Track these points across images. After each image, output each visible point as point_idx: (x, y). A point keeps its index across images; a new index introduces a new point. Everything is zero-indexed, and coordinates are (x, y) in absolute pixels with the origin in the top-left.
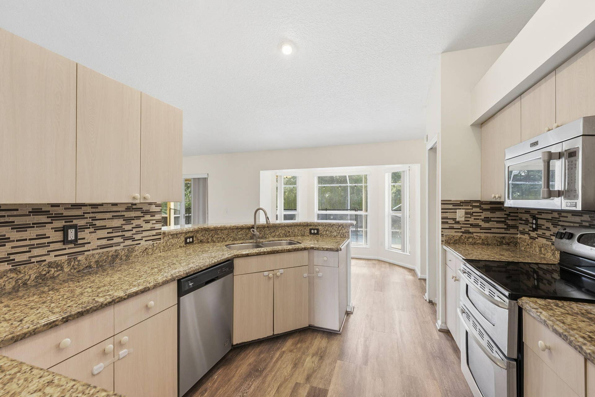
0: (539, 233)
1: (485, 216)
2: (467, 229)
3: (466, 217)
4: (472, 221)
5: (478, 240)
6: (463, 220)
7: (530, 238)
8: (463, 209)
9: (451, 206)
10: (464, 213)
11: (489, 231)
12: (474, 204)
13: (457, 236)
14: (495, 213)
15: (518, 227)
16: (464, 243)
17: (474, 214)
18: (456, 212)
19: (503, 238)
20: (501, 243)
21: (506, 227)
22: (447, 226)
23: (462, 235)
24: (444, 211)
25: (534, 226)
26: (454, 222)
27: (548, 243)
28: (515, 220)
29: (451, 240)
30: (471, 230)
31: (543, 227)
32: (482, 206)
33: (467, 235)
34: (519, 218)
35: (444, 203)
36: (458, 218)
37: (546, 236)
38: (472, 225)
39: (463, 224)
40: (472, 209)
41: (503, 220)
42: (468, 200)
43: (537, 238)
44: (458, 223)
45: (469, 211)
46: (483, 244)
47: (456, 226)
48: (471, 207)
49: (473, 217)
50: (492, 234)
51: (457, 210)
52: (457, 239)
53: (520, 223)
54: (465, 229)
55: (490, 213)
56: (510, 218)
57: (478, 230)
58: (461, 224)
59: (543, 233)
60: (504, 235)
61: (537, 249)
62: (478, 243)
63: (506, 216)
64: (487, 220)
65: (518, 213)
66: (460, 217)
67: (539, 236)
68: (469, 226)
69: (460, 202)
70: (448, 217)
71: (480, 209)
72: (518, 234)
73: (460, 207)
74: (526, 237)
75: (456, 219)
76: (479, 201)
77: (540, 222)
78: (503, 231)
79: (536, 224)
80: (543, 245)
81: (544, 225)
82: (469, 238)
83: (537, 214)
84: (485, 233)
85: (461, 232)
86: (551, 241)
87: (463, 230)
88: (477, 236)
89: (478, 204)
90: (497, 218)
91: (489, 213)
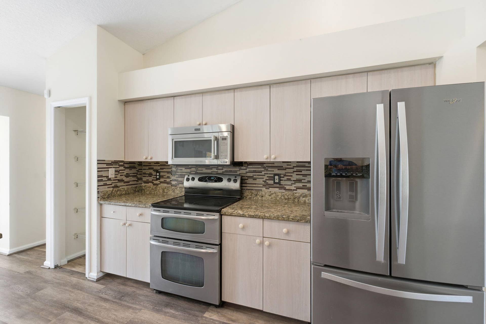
0: (161, 181)
1: (126, 173)
2: (116, 184)
3: (115, 174)
4: (119, 177)
5: (122, 192)
6: (114, 177)
7: (153, 185)
8: (113, 168)
9: (105, 166)
10: (114, 171)
11: (129, 184)
12: (120, 164)
13: (110, 191)
14: (132, 170)
15: (142, 179)
16: (115, 196)
17: (120, 172)
18: (109, 171)
19: (136, 187)
20: (135, 191)
21: (137, 179)
22: (102, 183)
23: (113, 190)
24: (99, 170)
25: (158, 177)
26: (107, 179)
27: (168, 186)
28: (141, 174)
29: (105, 195)
30: (119, 184)
31: (164, 177)
32: (125, 165)
33: (116, 189)
34: (143, 173)
35: (100, 162)
36: (110, 176)
37: (167, 182)
38: (120, 181)
39: (113, 180)
40: (119, 168)
41: (136, 174)
42: (116, 161)
43: (160, 184)
44: (109, 179)
45: (117, 169)
46: (126, 194)
47: (109, 183)
48: (118, 166)
49: (120, 174)
50: (130, 186)
51: (110, 169)
52: (109, 193)
53: (143, 176)
54: (115, 184)
55: (130, 170)
56: (139, 173)
57: (122, 184)
58: (112, 180)
59: (164, 180)
60: (136, 186)
61: (161, 191)
62: (123, 194)
63: (137, 172)
64: (127, 176)
65: (142, 169)
66: (112, 175)
67: (161, 182)
68: (117, 181)
69: (112, 162)
70: (102, 175)
71: (124, 168)
72: (142, 183)
73: (111, 166)
74: (150, 184)
75: (108, 176)
76: (123, 161)
77: (162, 174)
78: (135, 182)
79: (159, 175)
80: (165, 187)
81: (165, 176)
82: (117, 191)
83: (159, 169)
84: (126, 185)
85: (112, 187)
86: (170, 184)
87: (113, 186)
88: (122, 188)
89: (122, 164)
90: (133, 173)
91: (128, 170)
